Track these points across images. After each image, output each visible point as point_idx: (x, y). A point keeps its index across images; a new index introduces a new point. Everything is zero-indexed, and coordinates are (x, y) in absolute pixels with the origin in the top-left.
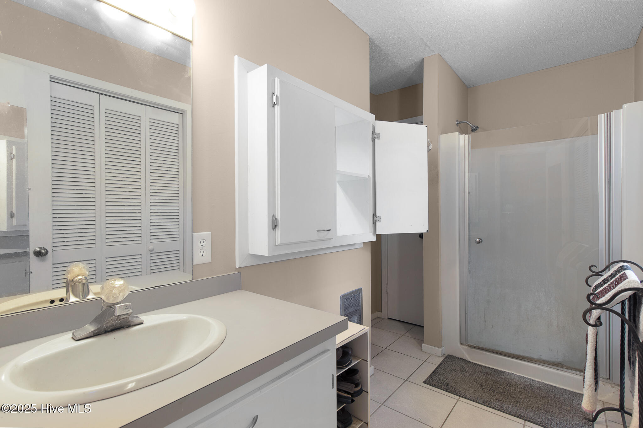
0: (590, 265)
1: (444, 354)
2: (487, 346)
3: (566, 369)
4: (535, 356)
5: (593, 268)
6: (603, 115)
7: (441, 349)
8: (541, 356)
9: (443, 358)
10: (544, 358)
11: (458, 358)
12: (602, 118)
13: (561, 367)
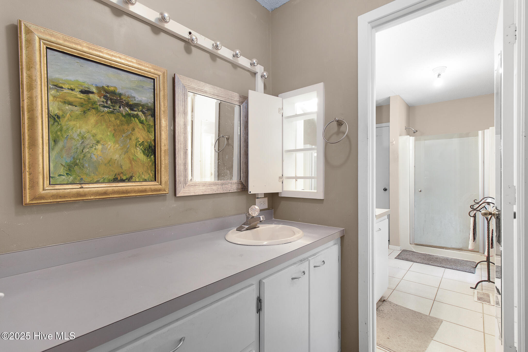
0: (474, 200)
1: (401, 250)
2: (424, 243)
3: (464, 251)
4: (449, 246)
5: (475, 201)
6: (481, 131)
7: (399, 247)
8: (452, 246)
9: (401, 251)
10: (453, 247)
11: (409, 251)
12: (480, 133)
13: (461, 250)
